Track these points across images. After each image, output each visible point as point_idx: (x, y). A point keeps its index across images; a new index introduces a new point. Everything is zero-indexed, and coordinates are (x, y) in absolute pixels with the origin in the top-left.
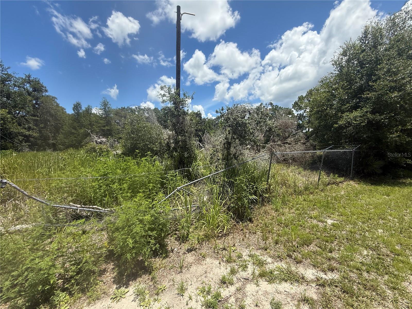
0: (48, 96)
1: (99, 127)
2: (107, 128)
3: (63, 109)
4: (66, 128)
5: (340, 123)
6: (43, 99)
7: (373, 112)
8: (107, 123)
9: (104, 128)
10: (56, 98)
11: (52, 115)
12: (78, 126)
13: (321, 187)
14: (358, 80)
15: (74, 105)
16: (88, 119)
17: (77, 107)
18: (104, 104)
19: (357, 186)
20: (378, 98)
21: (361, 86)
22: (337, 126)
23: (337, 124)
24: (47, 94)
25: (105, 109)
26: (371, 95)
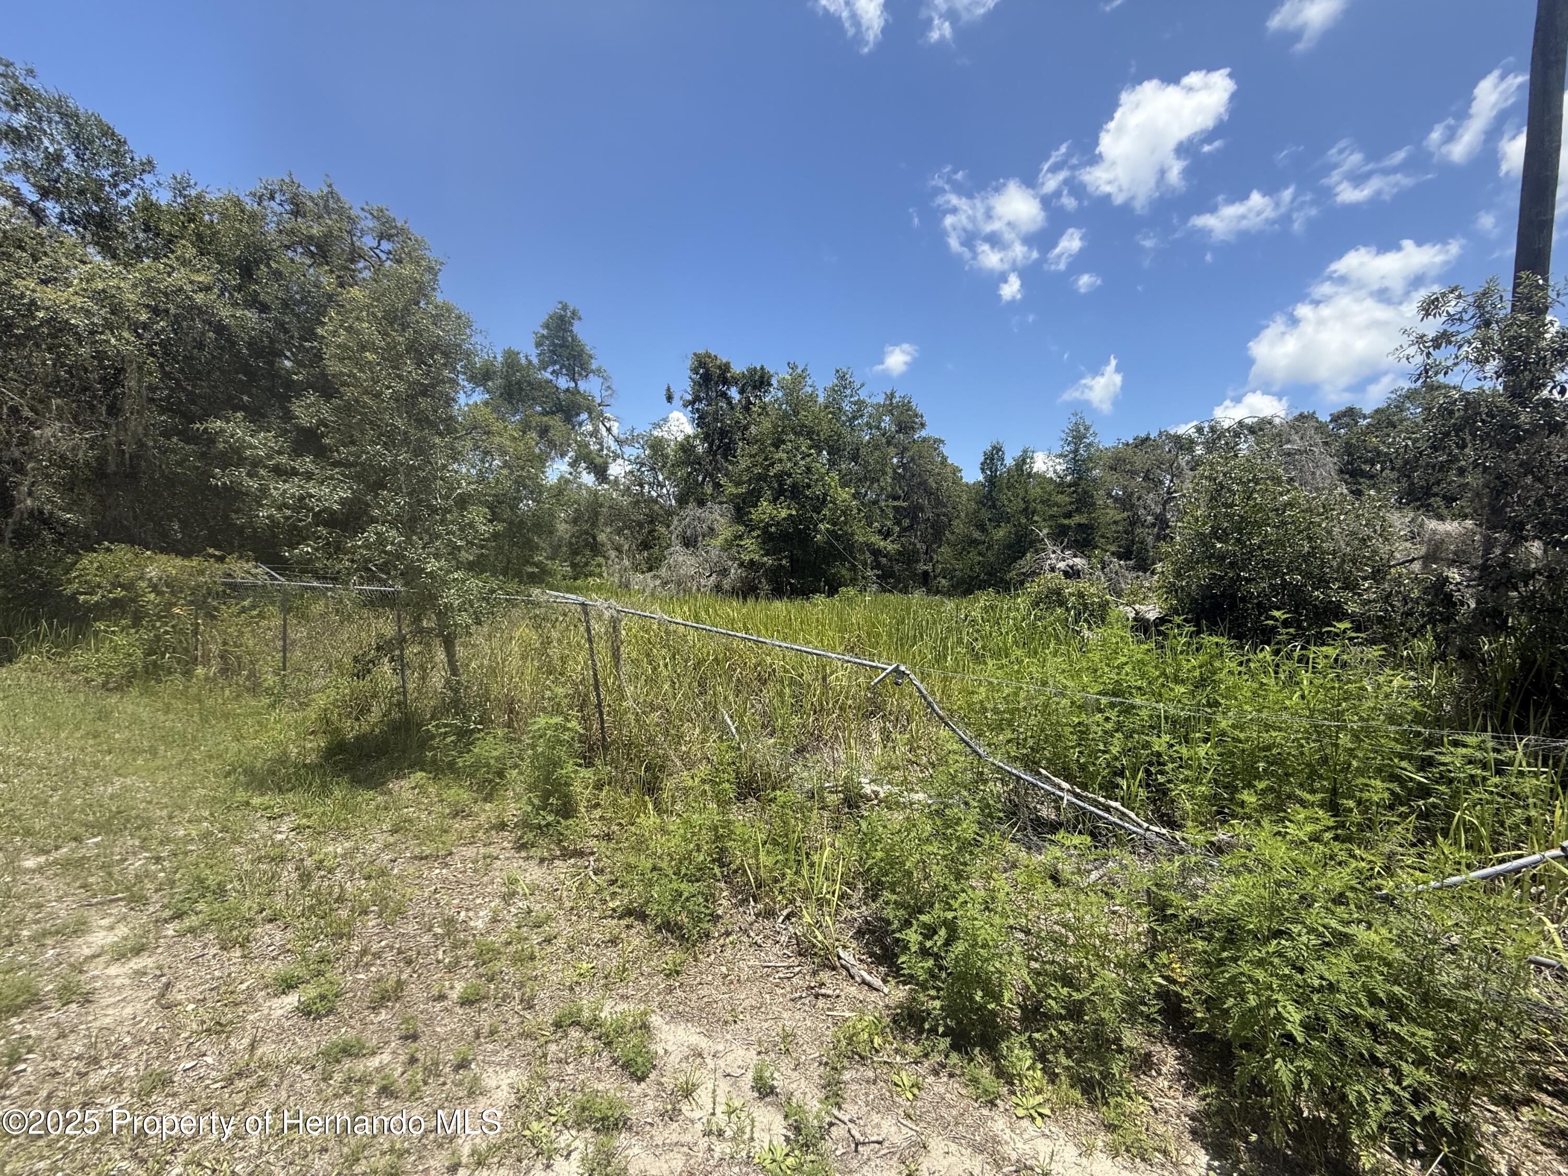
0: (924, 440)
1: (1052, 517)
2: (1077, 519)
3: (956, 470)
4: (959, 526)
6: (915, 448)
8: (1078, 501)
9: (1066, 522)
10: (942, 441)
11: (929, 493)
12: (990, 520)
15: (985, 454)
16: (1021, 493)
17: (992, 458)
18: (1074, 437)
24: (924, 433)
25: (1076, 451)
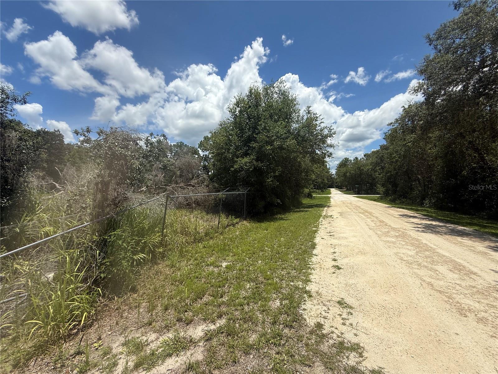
5: (235, 167)
7: (257, 160)
13: (220, 230)
14: (247, 130)
19: (248, 224)
20: (259, 149)
21: (249, 136)
22: (232, 169)
23: (233, 167)
26: (255, 145)
